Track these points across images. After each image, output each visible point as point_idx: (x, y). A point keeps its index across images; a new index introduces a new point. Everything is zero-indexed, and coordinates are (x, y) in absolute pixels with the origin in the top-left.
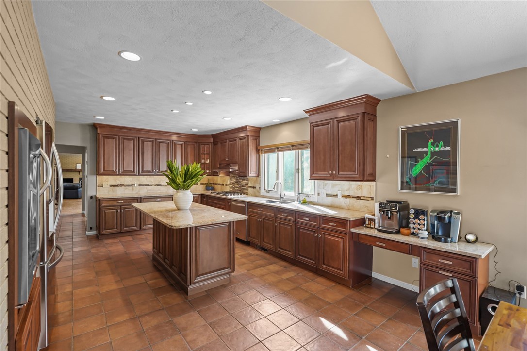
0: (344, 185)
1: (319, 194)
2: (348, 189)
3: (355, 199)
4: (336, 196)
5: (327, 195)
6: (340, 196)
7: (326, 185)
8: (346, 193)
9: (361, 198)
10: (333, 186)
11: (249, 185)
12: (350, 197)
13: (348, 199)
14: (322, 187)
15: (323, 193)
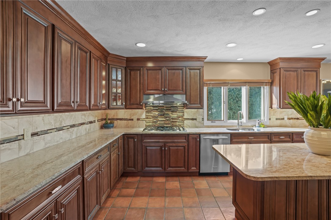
0: (288, 111)
1: (270, 119)
2: (291, 114)
3: (296, 120)
4: (283, 119)
5: (277, 119)
6: (286, 119)
7: (275, 113)
8: (290, 117)
9: (300, 119)
10: (281, 113)
11: (185, 117)
12: (293, 119)
13: (291, 120)
14: (272, 114)
15: (273, 118)
